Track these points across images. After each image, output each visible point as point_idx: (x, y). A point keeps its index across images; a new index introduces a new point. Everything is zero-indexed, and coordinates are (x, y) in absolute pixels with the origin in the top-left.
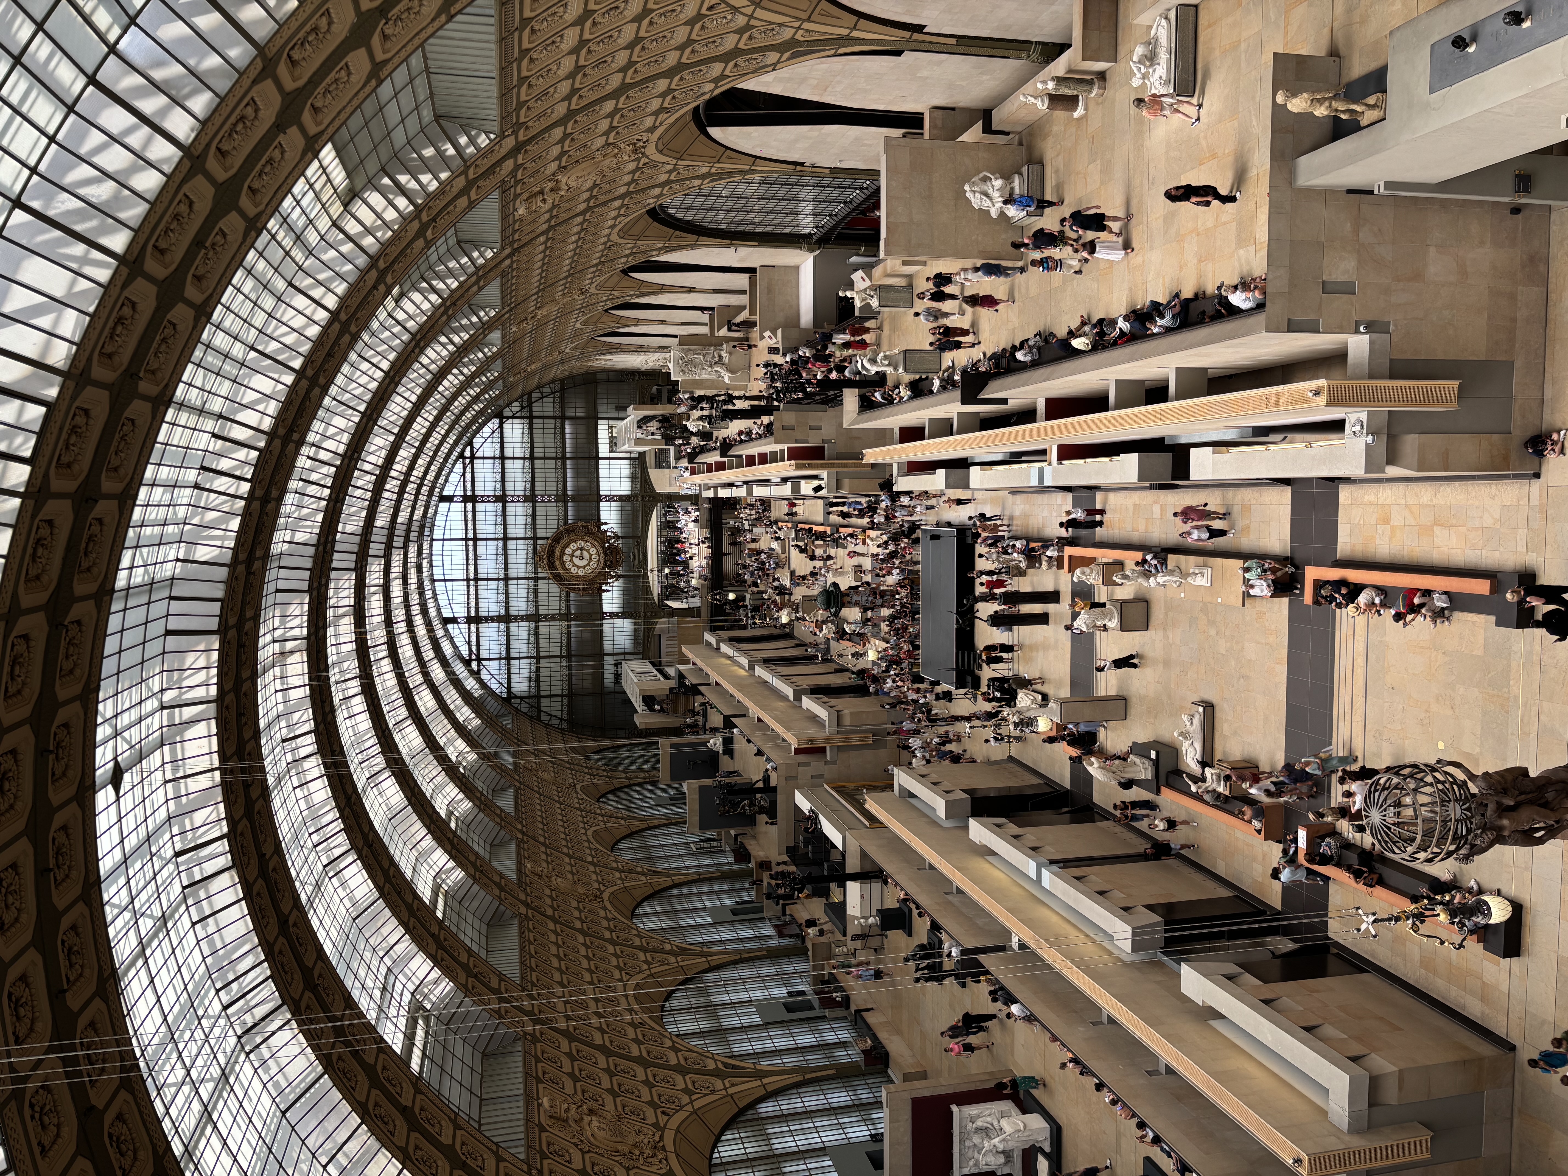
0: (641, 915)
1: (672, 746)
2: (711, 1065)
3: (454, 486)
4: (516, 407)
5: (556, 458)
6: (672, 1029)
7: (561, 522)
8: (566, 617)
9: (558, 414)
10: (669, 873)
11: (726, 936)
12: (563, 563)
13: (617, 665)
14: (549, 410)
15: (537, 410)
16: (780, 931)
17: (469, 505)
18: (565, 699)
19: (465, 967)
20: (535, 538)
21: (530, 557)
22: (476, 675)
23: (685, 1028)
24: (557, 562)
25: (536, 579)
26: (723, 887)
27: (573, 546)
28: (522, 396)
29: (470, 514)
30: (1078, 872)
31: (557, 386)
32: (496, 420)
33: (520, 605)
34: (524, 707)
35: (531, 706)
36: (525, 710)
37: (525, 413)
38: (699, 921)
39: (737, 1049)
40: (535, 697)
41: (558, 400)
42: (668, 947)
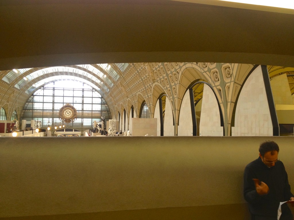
5: (92, 109)
7: (77, 110)
8: (53, 110)
9: (102, 110)
14: (103, 108)
15: (103, 105)
17: (82, 90)
18: (32, 109)
20: (73, 103)
22: (40, 88)
24: (67, 108)
25: (63, 103)
27: (71, 112)
29: (80, 90)
36: (30, 99)
37: (102, 103)
40: (33, 101)
41: (105, 110)
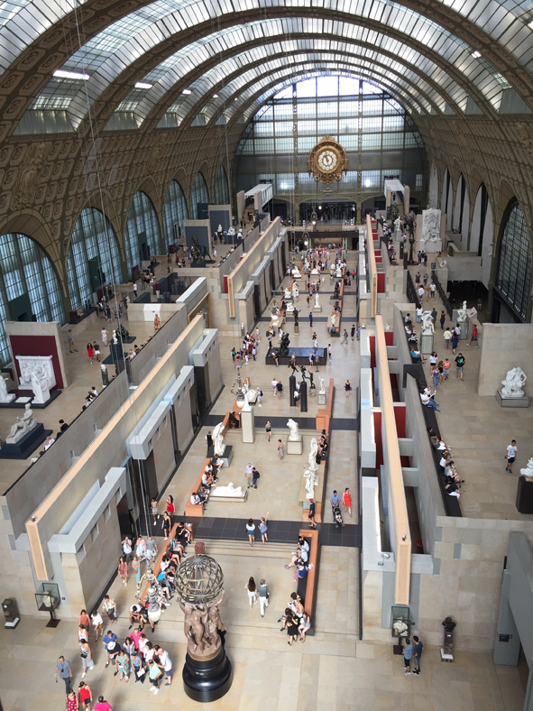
0: (141, 196)
1: (228, 212)
2: (66, 233)
3: (369, 88)
4: (410, 123)
5: (382, 146)
6: (84, 213)
7: (347, 150)
8: (296, 153)
9: (406, 147)
10: (163, 211)
11: (131, 241)
12: (325, 150)
13: (271, 181)
14: (407, 142)
15: (408, 135)
16: (134, 269)
17: (357, 98)
18: (252, 153)
19: (111, 100)
20: (338, 135)
21: (327, 133)
22: (265, 103)
23: (84, 219)
24: (325, 147)
25: (317, 136)
26: (156, 240)
27: (334, 156)
28: (416, 126)
29: (353, 98)
30: (168, 418)
31: (422, 146)
32: (404, 112)
33: (302, 127)
34: (248, 130)
35: (248, 134)
36: (246, 131)
37: (407, 128)
38: (139, 227)
39: (75, 247)
40: (253, 136)
41: (414, 147)
42: (125, 210)
